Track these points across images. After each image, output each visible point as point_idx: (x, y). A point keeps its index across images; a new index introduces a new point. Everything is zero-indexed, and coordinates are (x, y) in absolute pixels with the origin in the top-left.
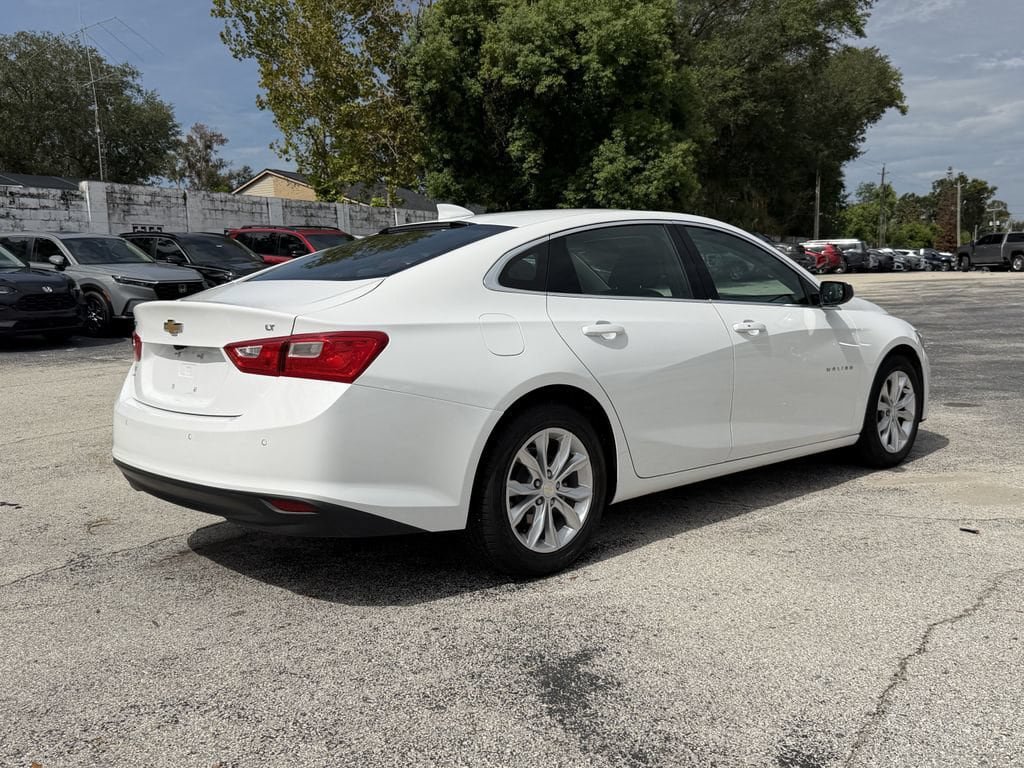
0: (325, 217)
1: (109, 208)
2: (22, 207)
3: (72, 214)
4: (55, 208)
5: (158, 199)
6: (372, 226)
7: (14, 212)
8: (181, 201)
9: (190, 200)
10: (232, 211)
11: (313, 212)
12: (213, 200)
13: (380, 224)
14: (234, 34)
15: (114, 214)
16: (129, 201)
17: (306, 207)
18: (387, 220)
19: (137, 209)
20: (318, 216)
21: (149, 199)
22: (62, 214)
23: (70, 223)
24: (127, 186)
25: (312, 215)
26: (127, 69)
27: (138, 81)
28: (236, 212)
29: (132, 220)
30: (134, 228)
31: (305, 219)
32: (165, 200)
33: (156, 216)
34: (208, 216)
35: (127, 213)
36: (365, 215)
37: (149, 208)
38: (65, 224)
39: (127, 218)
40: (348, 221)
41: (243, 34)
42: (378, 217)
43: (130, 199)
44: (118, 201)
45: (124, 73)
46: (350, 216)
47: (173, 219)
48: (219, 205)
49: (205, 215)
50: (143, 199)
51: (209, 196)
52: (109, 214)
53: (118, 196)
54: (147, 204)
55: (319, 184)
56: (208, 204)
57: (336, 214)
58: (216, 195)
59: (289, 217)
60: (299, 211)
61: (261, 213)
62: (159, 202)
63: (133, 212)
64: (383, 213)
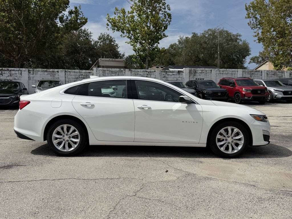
0: (258, 74)
1: (190, 74)
2: (168, 75)
3: (180, 76)
4: (176, 75)
5: (203, 71)
6: (275, 76)
7: (166, 76)
8: (210, 72)
9: (212, 71)
10: (225, 74)
11: (253, 73)
12: (220, 71)
13: (279, 76)
14: (252, 23)
15: (191, 76)
16: (195, 72)
17: (251, 72)
18: (282, 74)
19: (198, 74)
20: (255, 74)
21: (201, 72)
22: (178, 76)
23: (180, 78)
24: (195, 69)
25: (253, 74)
26: (238, 35)
27: (241, 38)
28: (227, 74)
29: (195, 77)
30: (196, 79)
31: (250, 75)
32: (206, 72)
33: (202, 76)
34: (218, 75)
35: (194, 75)
36: (273, 73)
37: (201, 74)
38: (178, 79)
39: (194, 77)
40: (266, 75)
41: (255, 22)
42: (278, 73)
43: (196, 72)
44: (192, 72)
45: (237, 36)
46: (267, 74)
47: (207, 76)
48: (221, 72)
49: (217, 75)
50: (199, 72)
51: (218, 70)
52: (189, 76)
53: (192, 71)
54: (200, 73)
55: (275, 63)
56: (218, 72)
57: (262, 73)
58: (221, 70)
59: (244, 75)
60: (248, 73)
61: (235, 74)
62: (204, 72)
63: (196, 75)
64: (280, 72)
